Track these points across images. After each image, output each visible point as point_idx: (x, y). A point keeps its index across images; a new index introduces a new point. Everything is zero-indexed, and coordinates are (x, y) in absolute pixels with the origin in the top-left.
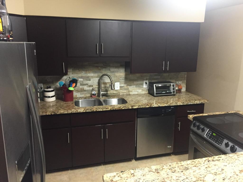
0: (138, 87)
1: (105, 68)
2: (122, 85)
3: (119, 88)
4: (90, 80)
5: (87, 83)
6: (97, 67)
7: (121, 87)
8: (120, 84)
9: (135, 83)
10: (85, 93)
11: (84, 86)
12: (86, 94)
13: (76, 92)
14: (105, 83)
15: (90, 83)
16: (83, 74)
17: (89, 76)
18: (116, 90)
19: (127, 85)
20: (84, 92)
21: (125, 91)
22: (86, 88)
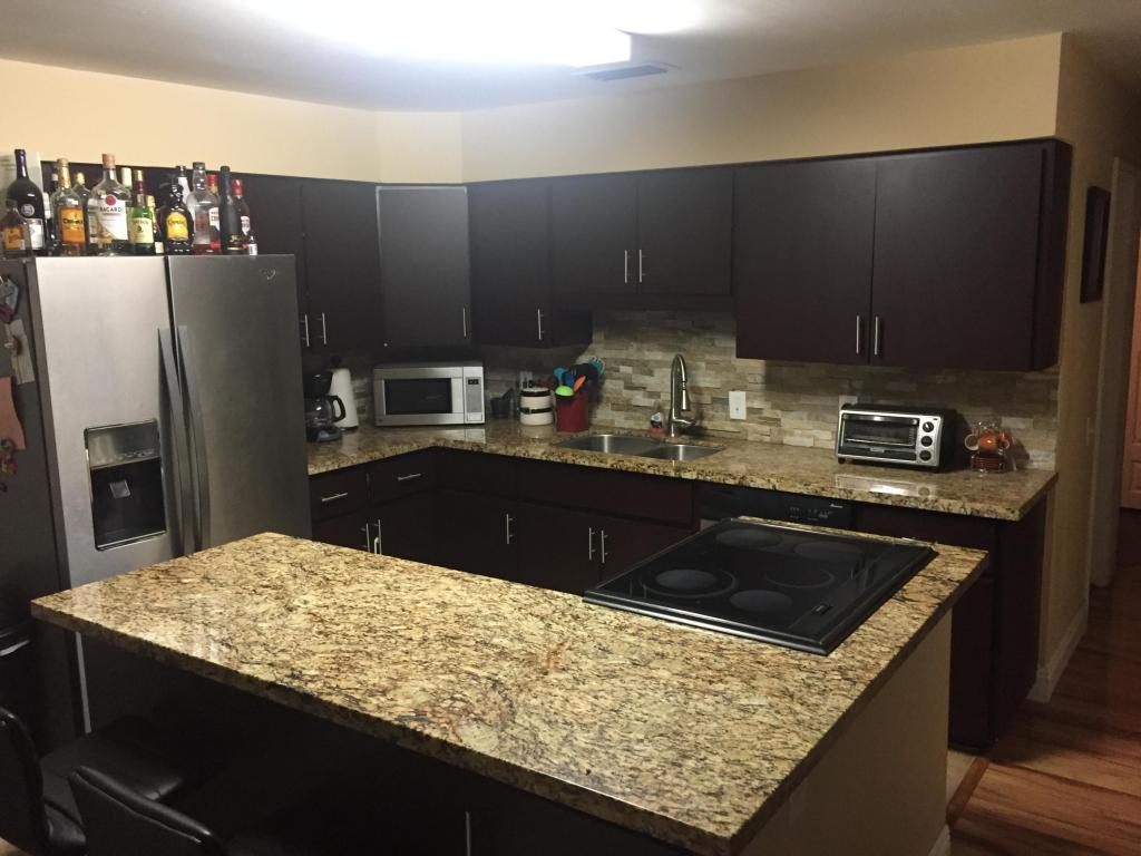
0: (817, 419)
1: (697, 334)
2: (757, 404)
3: (742, 415)
4: (650, 373)
5: (642, 382)
6: (674, 329)
7: (750, 411)
8: (747, 398)
9: (805, 400)
10: (638, 414)
11: (636, 392)
12: (639, 419)
13: (613, 410)
14: (697, 391)
15: (650, 382)
16: (632, 351)
17: (648, 361)
18: (734, 420)
19: (775, 406)
20: (635, 411)
21: (766, 428)
22: (639, 399)
